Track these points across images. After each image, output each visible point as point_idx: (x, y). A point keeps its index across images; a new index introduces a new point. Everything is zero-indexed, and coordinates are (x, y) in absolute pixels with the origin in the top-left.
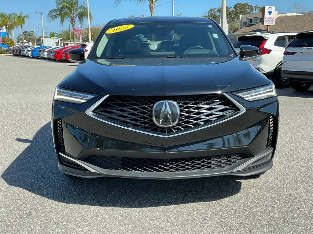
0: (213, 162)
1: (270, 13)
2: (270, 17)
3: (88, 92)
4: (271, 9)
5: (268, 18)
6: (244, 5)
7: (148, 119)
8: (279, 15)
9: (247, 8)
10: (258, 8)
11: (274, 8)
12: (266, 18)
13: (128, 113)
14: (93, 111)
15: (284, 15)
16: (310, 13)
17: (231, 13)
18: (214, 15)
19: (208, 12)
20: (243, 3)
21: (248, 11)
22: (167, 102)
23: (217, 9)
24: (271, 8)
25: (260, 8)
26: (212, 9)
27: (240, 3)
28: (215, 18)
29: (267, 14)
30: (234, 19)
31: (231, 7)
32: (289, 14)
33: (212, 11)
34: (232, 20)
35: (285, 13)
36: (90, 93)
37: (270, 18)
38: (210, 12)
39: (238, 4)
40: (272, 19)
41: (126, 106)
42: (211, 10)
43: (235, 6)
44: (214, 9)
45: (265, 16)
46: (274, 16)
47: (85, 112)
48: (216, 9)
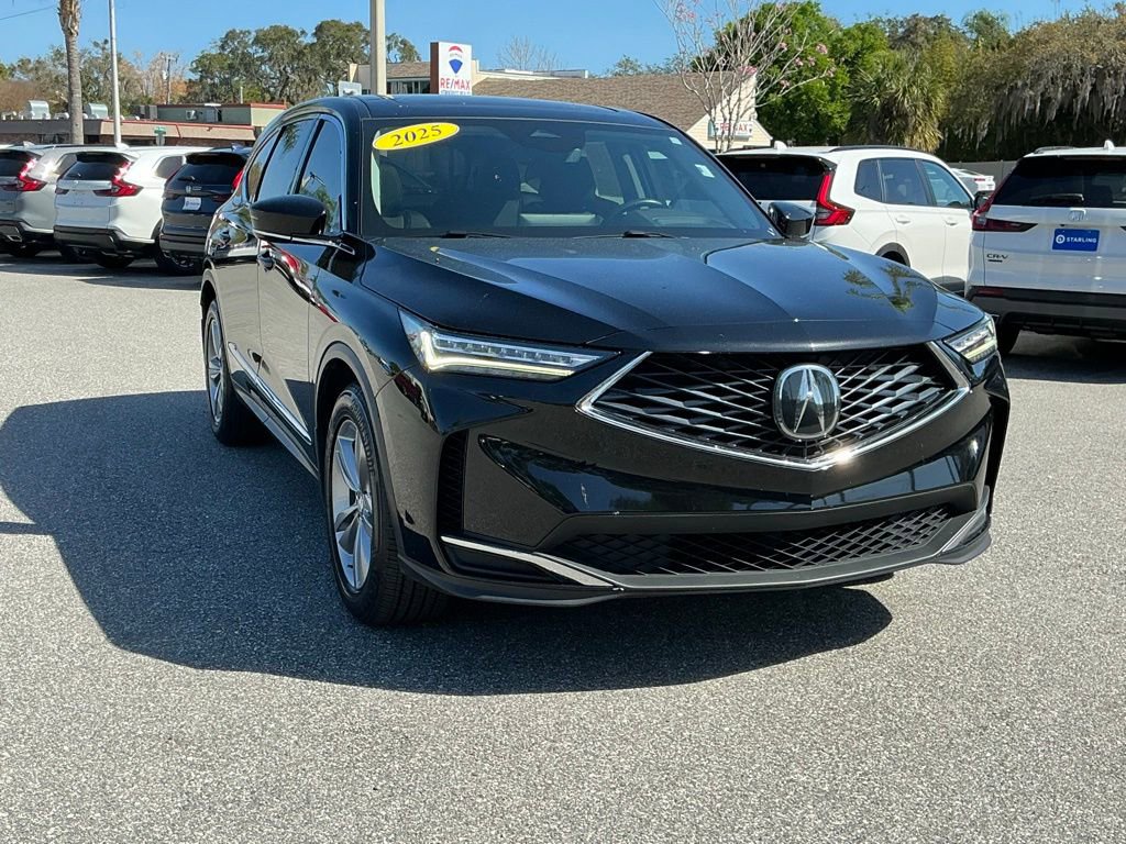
0: (895, 533)
1: (456, 65)
2: (456, 79)
3: (576, 346)
4: (459, 53)
5: (450, 82)
6: (349, 28)
7: (759, 420)
8: (484, 76)
9: (362, 41)
10: (396, 43)
11: (467, 49)
12: (442, 84)
13: (701, 403)
14: (595, 404)
15: (499, 76)
16: (575, 74)
17: (304, 55)
18: (243, 53)
19: (220, 44)
20: (346, 21)
21: (366, 52)
22: (810, 372)
23: (254, 34)
24: (459, 49)
25: (405, 45)
26: (233, 32)
27: (337, 22)
28: (245, 65)
29: (445, 71)
30: (316, 74)
31: (303, 32)
32: (512, 75)
33: (233, 39)
34: (310, 80)
35: (497, 71)
36: (582, 347)
37: (457, 83)
38: (226, 42)
39: (328, 23)
40: (463, 87)
41: (692, 383)
42: (231, 36)
43: (320, 29)
44: (241, 32)
45: (440, 77)
46: (469, 78)
47: (572, 405)
48: (250, 33)
